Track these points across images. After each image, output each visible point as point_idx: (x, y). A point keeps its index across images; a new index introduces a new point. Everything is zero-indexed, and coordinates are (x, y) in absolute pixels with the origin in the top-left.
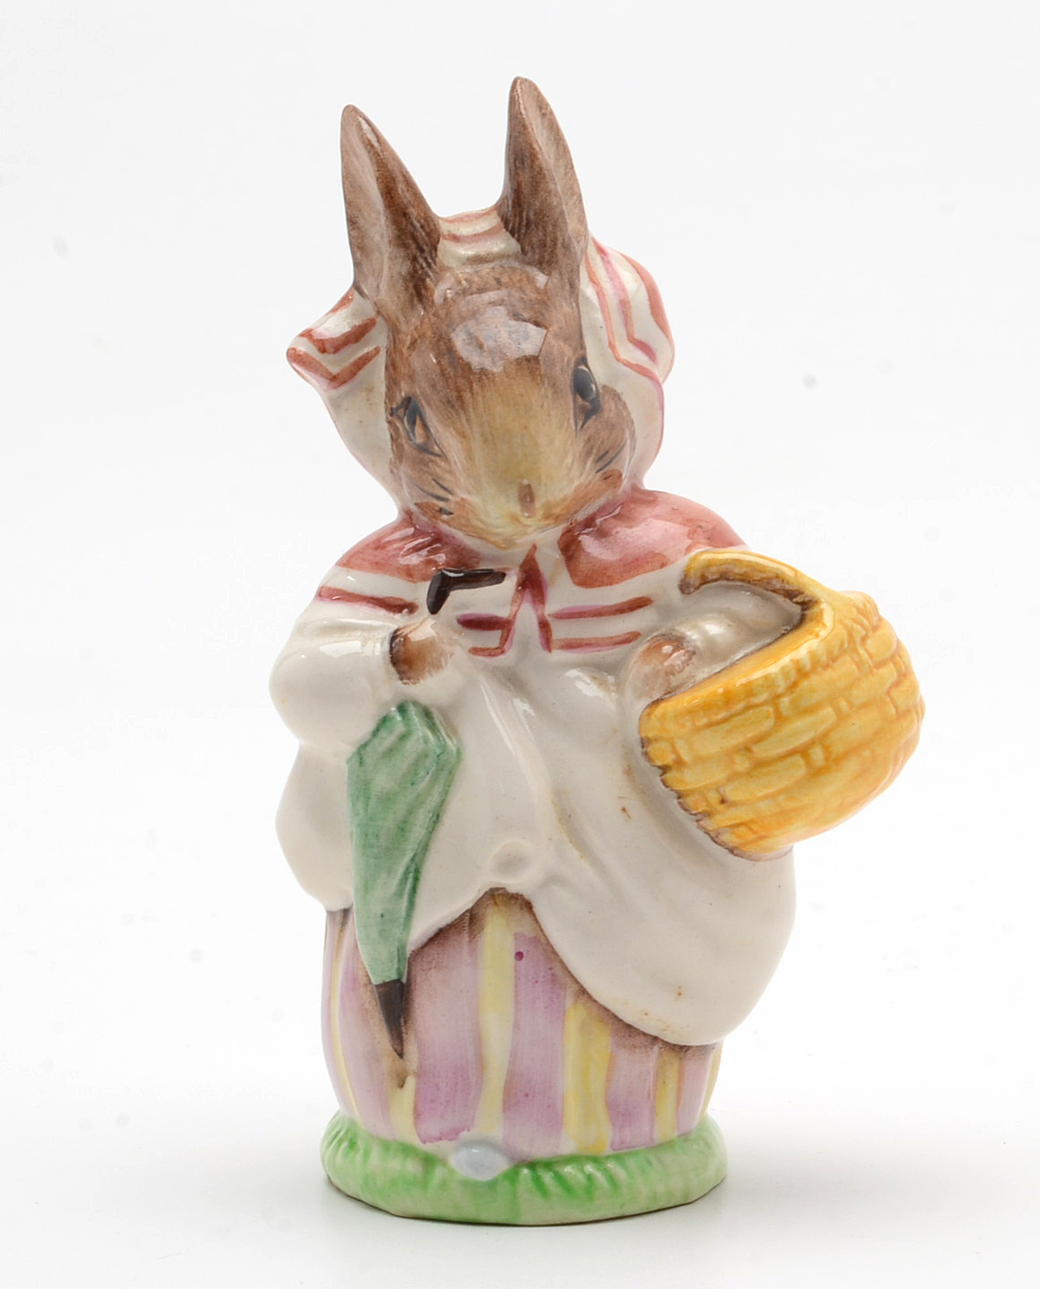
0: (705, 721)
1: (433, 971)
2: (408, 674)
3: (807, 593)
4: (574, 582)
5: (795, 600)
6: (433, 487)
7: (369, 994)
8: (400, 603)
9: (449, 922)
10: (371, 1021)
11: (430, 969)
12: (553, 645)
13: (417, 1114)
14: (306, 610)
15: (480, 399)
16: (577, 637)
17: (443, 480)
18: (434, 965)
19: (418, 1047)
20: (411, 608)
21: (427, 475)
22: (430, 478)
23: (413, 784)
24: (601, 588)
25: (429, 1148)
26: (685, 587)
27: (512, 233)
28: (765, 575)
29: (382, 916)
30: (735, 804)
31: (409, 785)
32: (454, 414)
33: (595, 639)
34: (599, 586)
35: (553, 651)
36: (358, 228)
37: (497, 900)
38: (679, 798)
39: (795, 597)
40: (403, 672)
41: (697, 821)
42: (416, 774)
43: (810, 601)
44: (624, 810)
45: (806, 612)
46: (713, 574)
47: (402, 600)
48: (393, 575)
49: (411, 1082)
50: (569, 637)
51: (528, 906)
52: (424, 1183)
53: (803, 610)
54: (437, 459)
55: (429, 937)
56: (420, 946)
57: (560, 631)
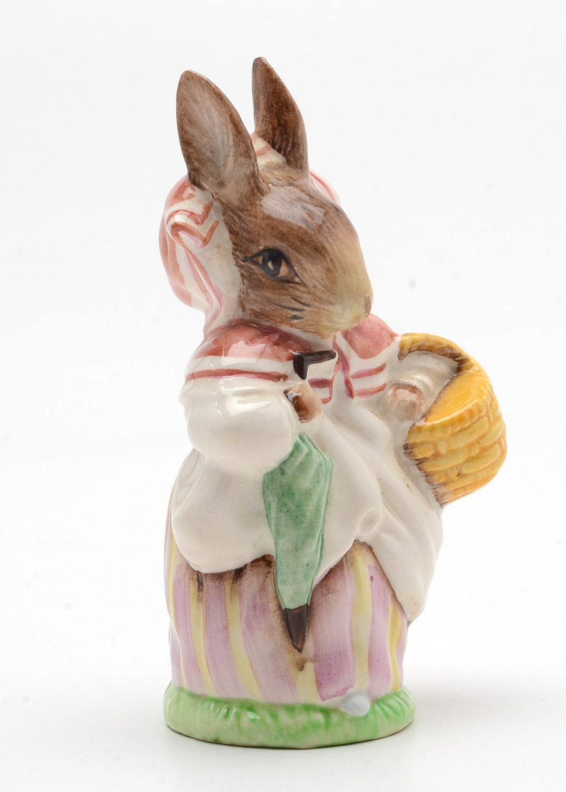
0: (459, 428)
1: (330, 595)
2: (306, 417)
3: (463, 354)
4: (359, 356)
5: (456, 359)
6: (292, 303)
7: (276, 616)
8: (277, 375)
9: (335, 564)
10: (275, 634)
11: (329, 593)
12: (354, 394)
13: (319, 684)
14: (183, 387)
15: (335, 247)
16: (364, 388)
17: (301, 298)
18: (331, 591)
19: (314, 643)
20: (285, 377)
21: (286, 296)
22: (289, 298)
23: (318, 482)
24: (371, 359)
25: (327, 703)
26: (401, 356)
27: (279, 151)
28: (442, 346)
29: (307, 565)
30: (465, 476)
31: (316, 484)
32: (322, 257)
33: (371, 388)
34: (370, 358)
35: (355, 398)
36: (193, 147)
37: (356, 547)
38: (427, 476)
39: (457, 357)
40: (303, 415)
41: (434, 489)
42: (319, 476)
43: (465, 359)
44: (408, 486)
45: (462, 366)
46: (414, 347)
47: (278, 373)
48: (269, 358)
49: (309, 666)
50: (361, 388)
51: (370, 549)
52: (328, 725)
53: (460, 364)
54: (297, 286)
55: (325, 575)
56: (320, 581)
57: (357, 385)
